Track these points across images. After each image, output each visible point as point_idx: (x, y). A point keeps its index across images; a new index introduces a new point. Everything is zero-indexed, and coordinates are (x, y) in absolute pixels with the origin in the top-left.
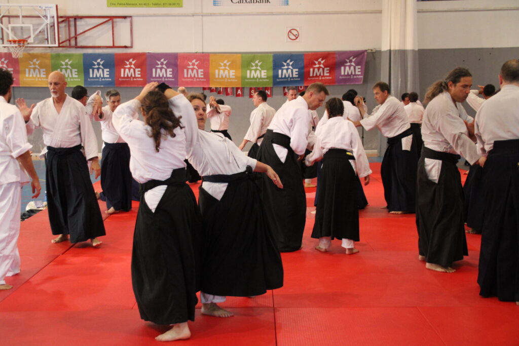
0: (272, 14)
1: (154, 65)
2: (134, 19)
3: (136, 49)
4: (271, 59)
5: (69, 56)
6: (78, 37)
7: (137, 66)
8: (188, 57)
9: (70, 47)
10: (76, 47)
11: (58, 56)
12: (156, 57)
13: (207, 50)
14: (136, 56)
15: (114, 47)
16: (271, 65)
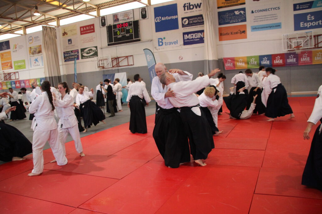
0: (40, 68)
1: (21, 83)
2: (19, 72)
3: (19, 80)
4: (40, 79)
5: (8, 82)
6: (11, 77)
7: (19, 83)
8: (26, 80)
9: (9, 80)
10: (11, 80)
11: (7, 82)
12: (21, 81)
13: (31, 78)
14: (18, 81)
15: (16, 79)
16: (40, 81)
